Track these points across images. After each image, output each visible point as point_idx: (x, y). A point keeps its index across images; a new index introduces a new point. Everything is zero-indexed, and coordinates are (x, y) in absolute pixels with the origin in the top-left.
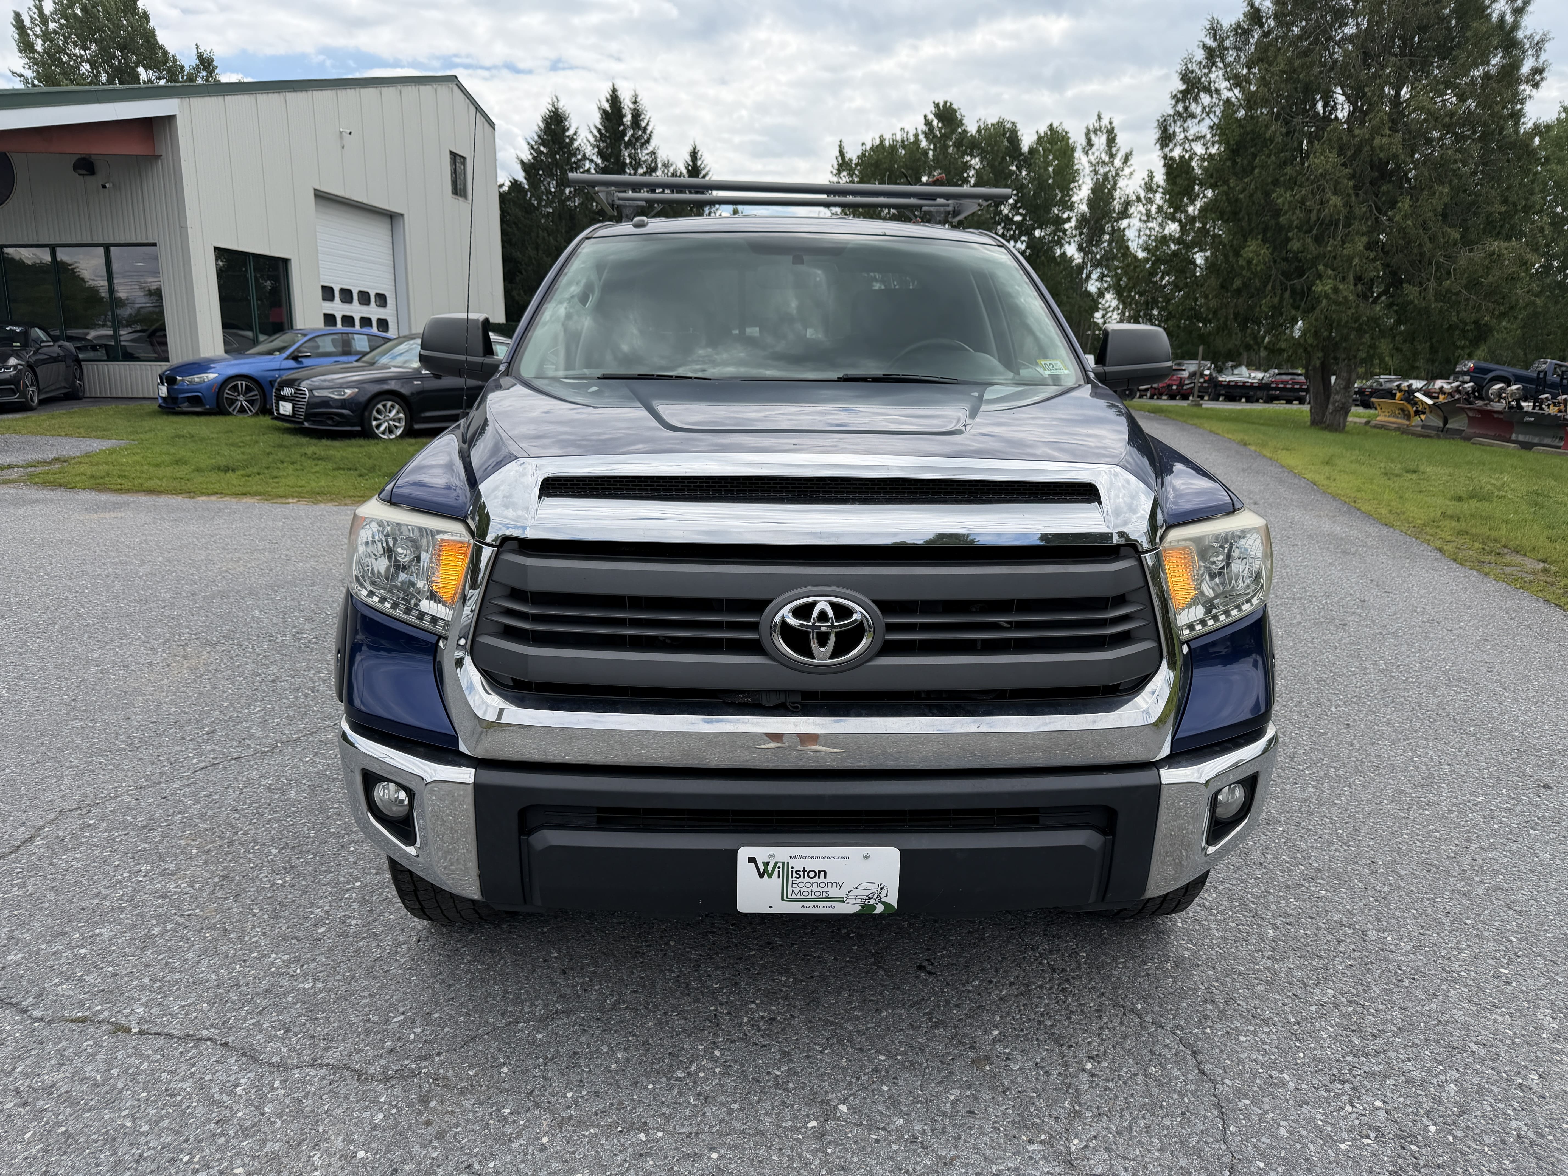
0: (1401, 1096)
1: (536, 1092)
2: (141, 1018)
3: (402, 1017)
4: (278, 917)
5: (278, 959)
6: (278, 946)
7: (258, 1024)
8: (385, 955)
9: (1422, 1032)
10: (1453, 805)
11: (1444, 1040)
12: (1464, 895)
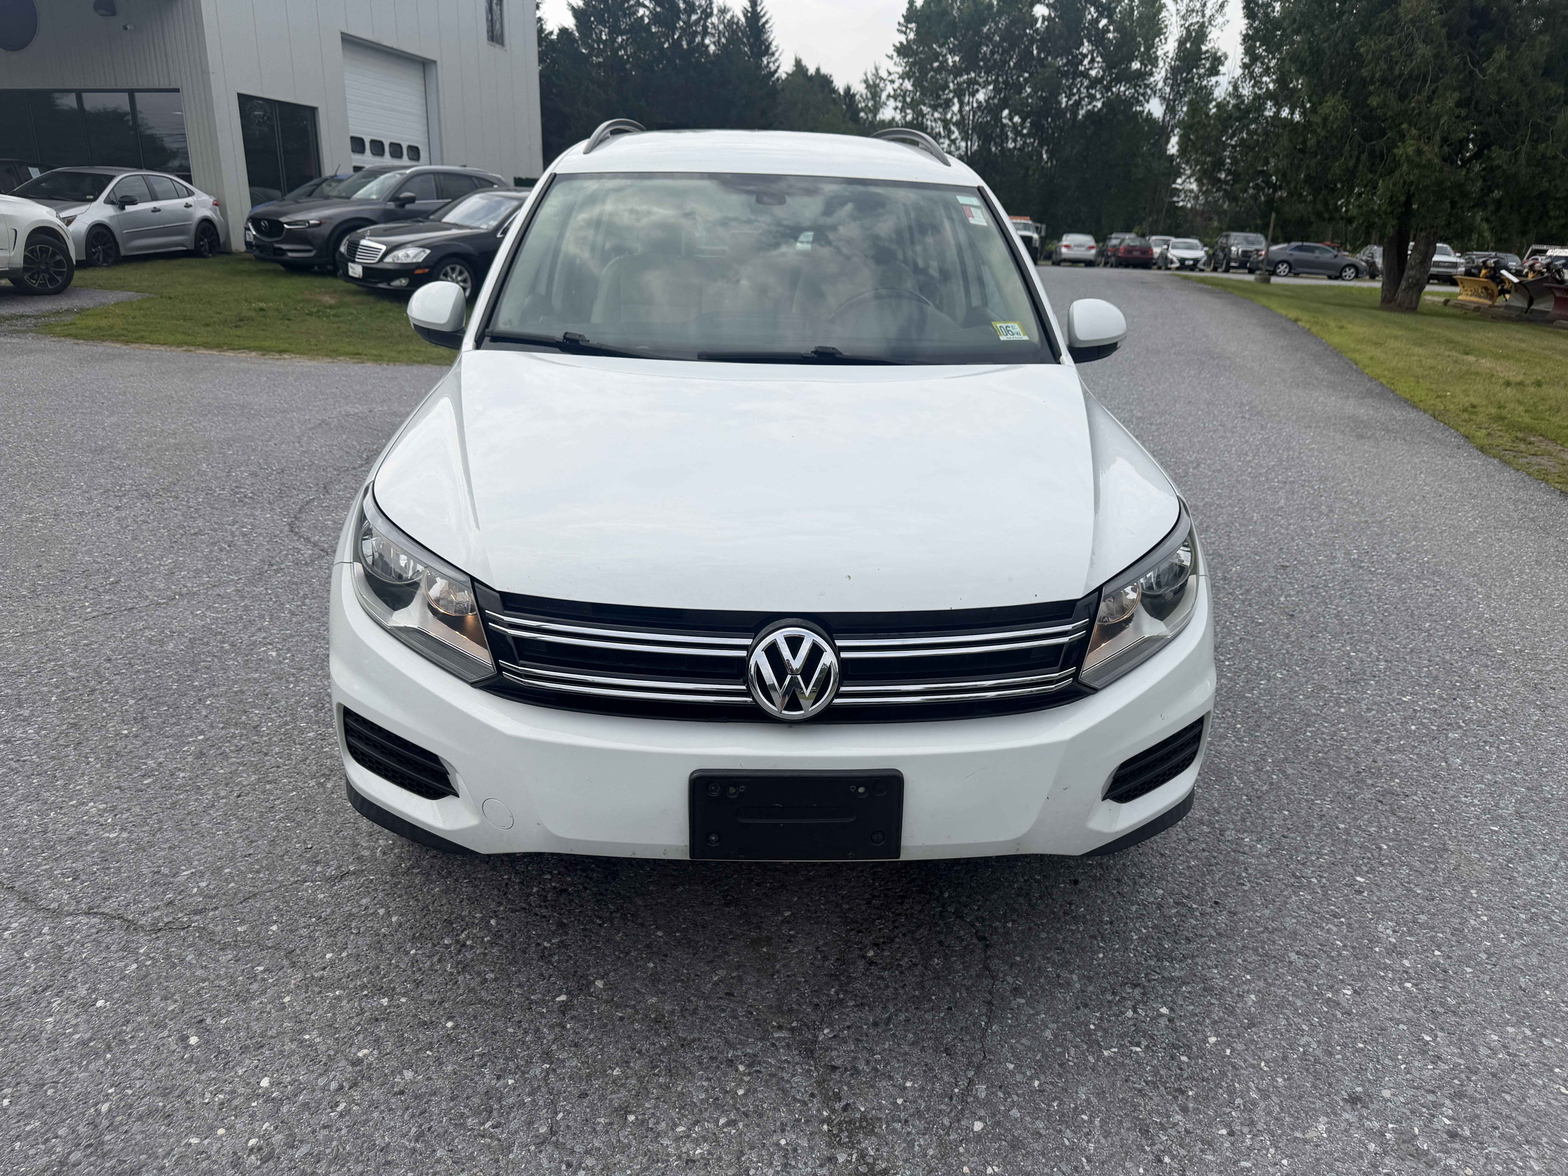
0: (1193, 1004)
1: (298, 951)
3: (193, 871)
4: (109, 767)
8: (200, 809)
9: (1243, 939)
10: (1375, 704)
11: (1263, 948)
12: (1349, 798)
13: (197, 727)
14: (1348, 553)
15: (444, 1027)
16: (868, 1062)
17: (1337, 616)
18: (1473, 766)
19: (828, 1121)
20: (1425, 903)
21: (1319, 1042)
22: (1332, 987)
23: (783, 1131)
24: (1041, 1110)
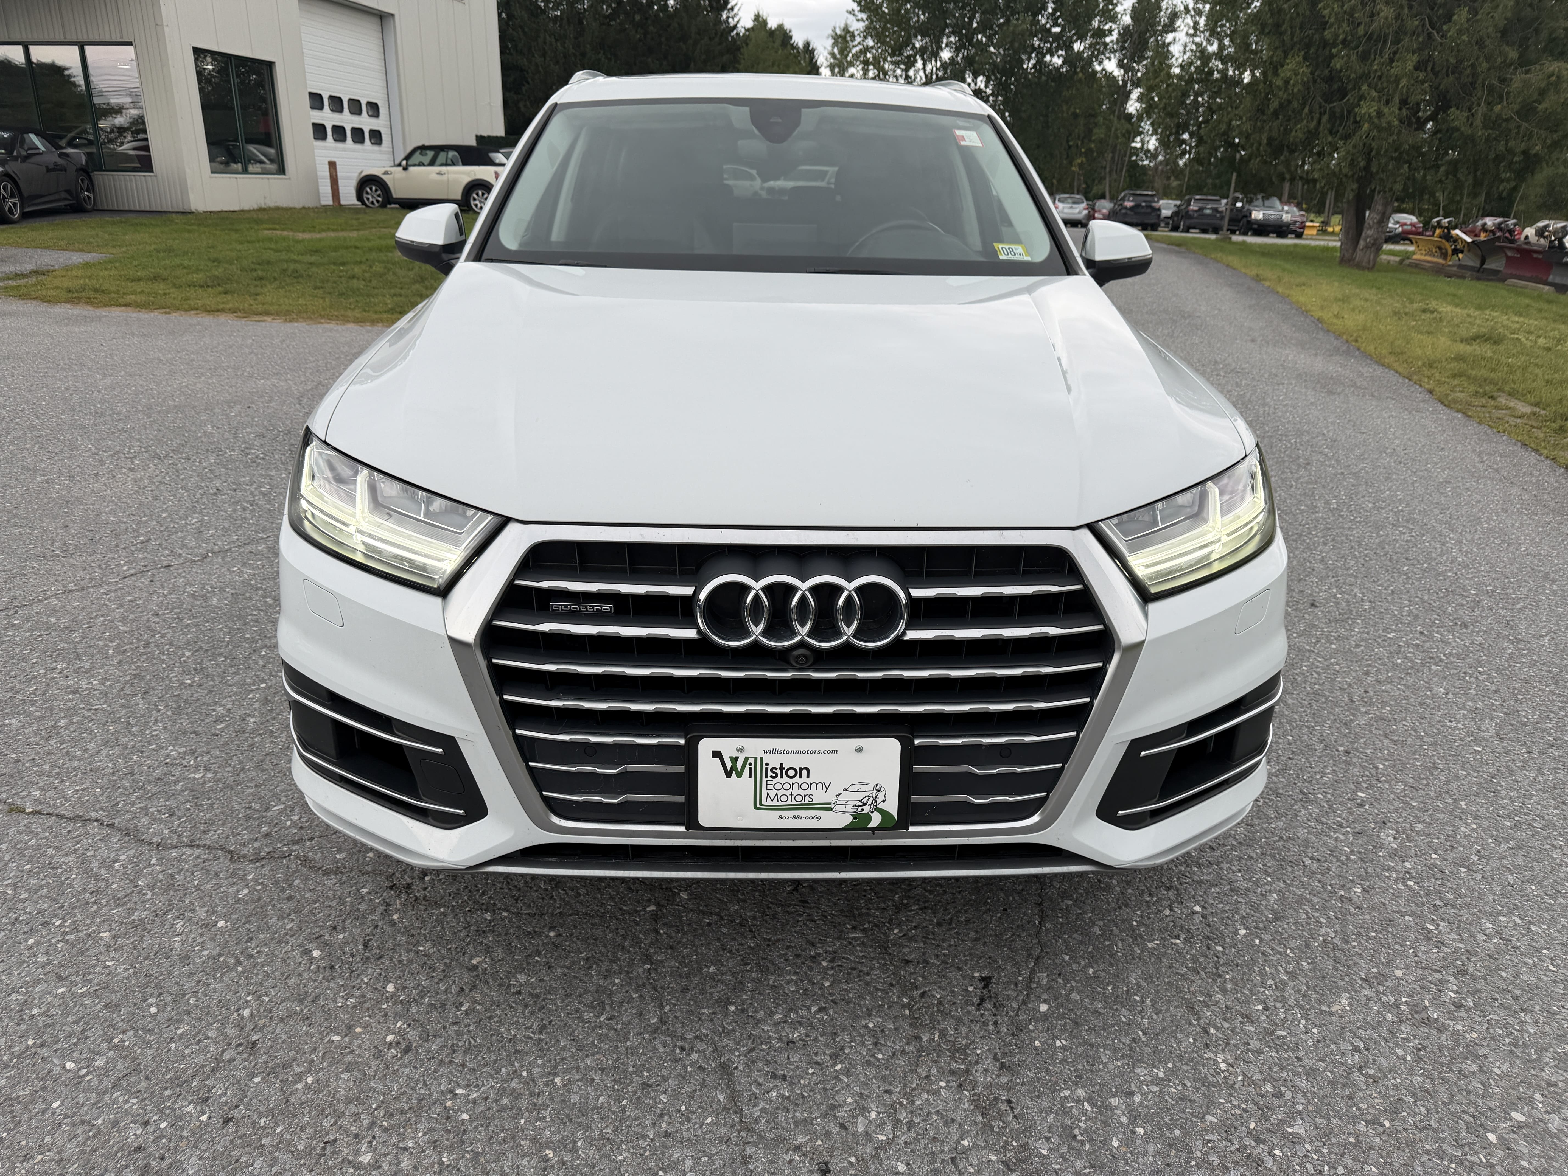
0: (1221, 902)
2: (36, 800)
3: (282, 806)
4: (181, 714)
5: (173, 752)
6: (177, 739)
7: (145, 809)
9: (1261, 847)
10: (1363, 640)
11: (1280, 854)
12: (1345, 724)
13: (258, 677)
14: (1327, 503)
15: (547, 936)
16: (937, 956)
17: (1322, 561)
18: (1454, 694)
19: (908, 1006)
20: (1420, 814)
21: (1336, 932)
22: (1343, 886)
23: (870, 1015)
24: (1099, 993)
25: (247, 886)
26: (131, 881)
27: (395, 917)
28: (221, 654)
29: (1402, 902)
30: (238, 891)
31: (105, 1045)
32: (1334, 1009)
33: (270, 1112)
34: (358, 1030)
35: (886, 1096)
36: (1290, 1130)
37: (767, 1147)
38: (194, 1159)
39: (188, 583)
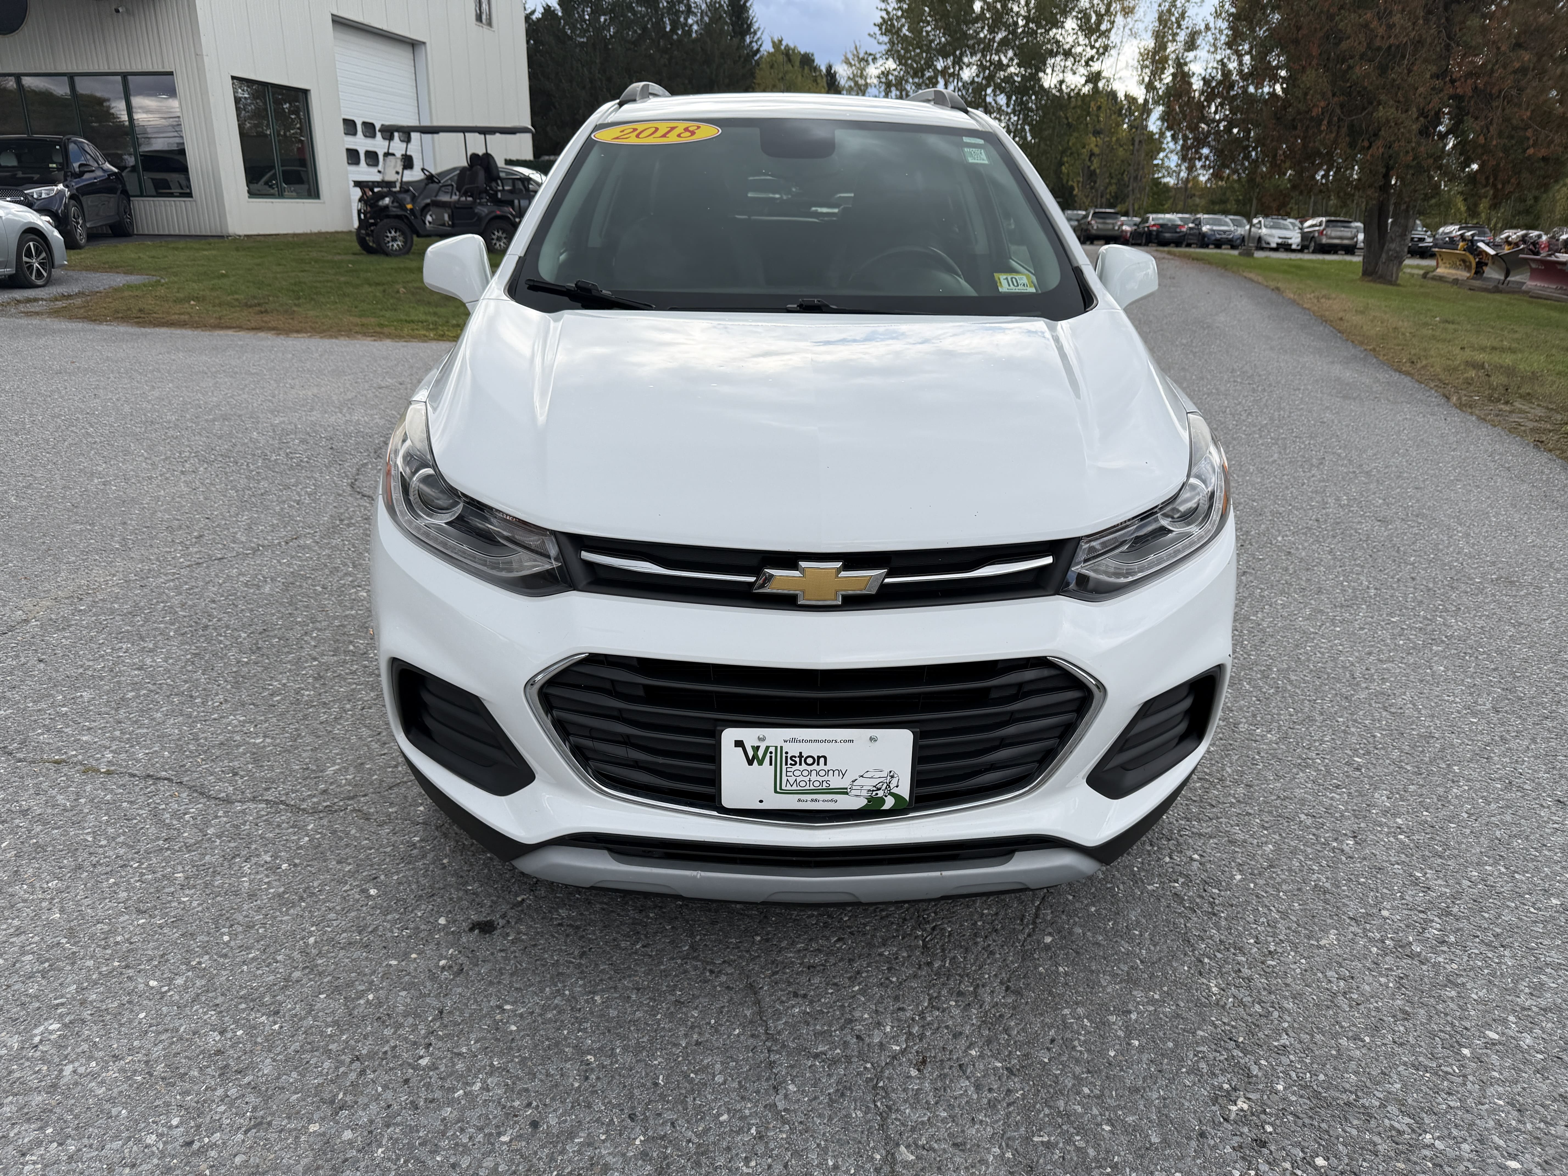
2: (109, 762)
5: (235, 720)
6: (236, 709)
7: (210, 769)
21: (1327, 878)
22: (1336, 839)
24: (1100, 927)
25: (307, 835)
26: (201, 830)
27: (445, 861)
28: (275, 636)
29: (1393, 852)
30: (299, 839)
31: (184, 967)
32: (1322, 943)
33: (336, 1023)
34: (414, 956)
35: (900, 1014)
36: (1276, 1044)
37: (789, 1054)
38: (269, 1060)
39: (241, 574)
